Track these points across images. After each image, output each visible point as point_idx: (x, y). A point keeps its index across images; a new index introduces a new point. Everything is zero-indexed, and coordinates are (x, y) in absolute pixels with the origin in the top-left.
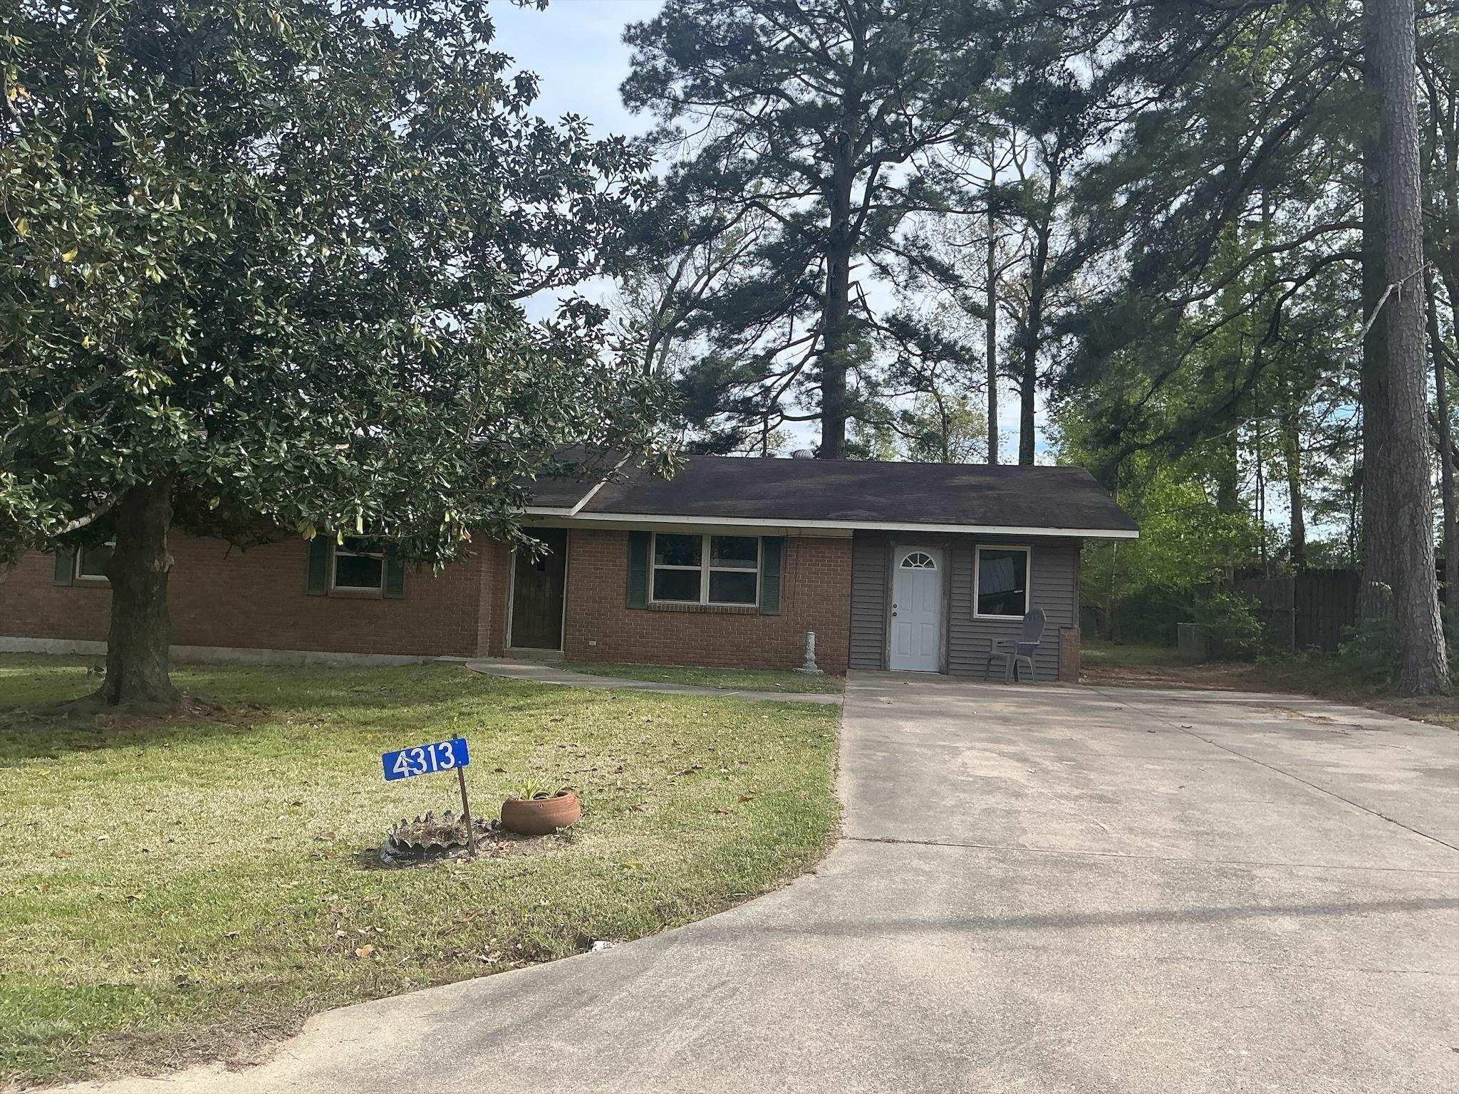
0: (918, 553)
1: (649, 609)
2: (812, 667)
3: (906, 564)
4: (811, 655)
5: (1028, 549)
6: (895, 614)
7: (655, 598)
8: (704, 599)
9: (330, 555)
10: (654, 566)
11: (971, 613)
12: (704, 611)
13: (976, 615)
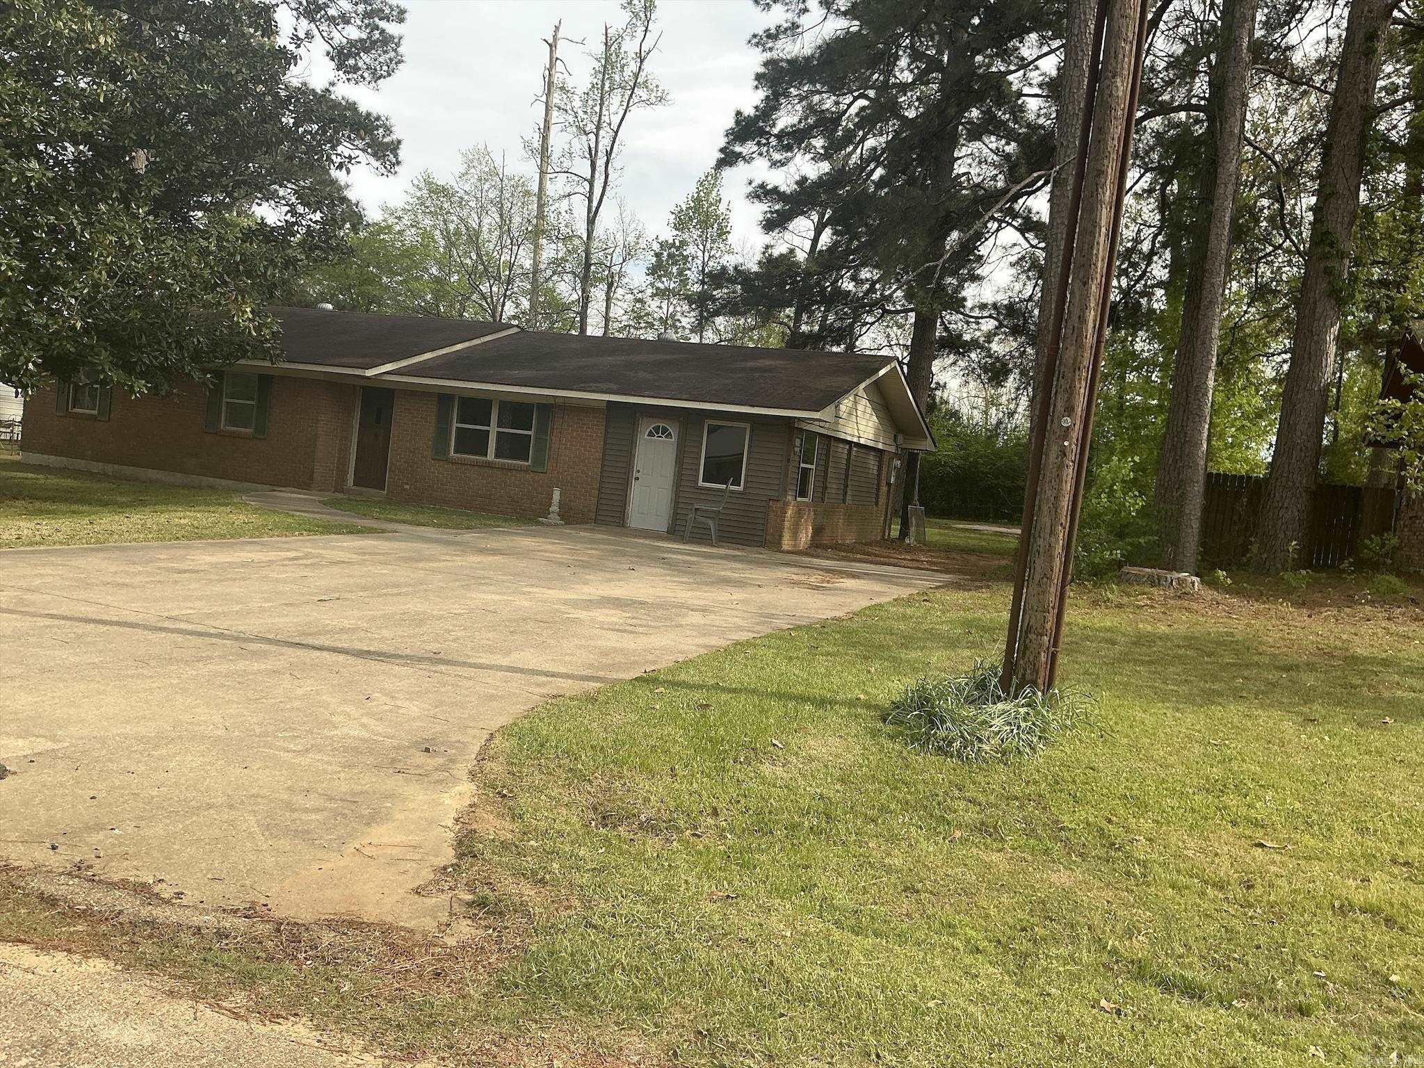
0: (661, 425)
1: (447, 461)
2: (554, 518)
3: (651, 434)
4: (554, 508)
5: (748, 426)
6: (637, 479)
7: (456, 451)
8: (491, 456)
9: (221, 402)
10: (455, 425)
11: (696, 482)
12: (489, 465)
13: (701, 483)
